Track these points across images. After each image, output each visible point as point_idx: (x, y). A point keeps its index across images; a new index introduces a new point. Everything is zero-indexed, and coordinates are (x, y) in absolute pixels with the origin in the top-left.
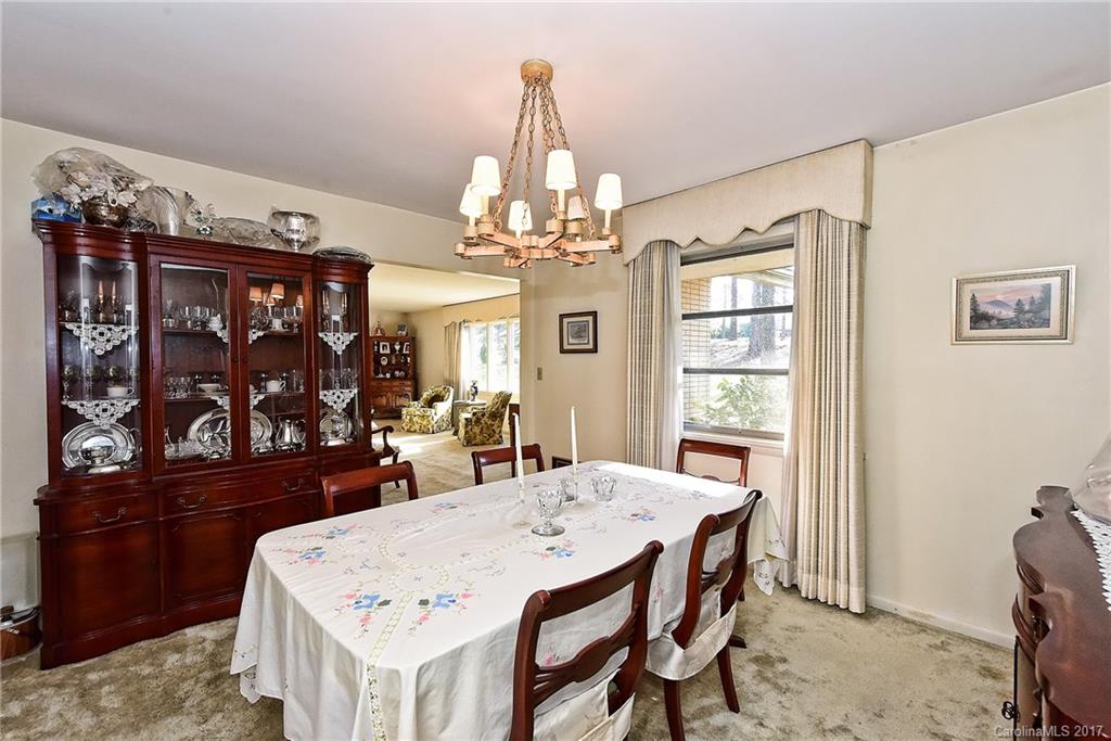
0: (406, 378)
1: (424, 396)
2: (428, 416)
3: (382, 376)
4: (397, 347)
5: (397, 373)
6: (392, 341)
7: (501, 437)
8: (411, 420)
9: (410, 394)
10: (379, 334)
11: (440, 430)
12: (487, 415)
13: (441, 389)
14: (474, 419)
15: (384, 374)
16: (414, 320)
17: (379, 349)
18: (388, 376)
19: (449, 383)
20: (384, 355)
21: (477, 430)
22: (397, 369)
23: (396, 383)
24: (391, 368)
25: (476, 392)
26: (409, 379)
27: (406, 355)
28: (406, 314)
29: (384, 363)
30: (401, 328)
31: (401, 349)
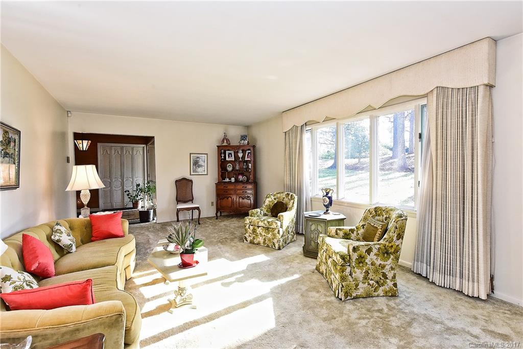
0: (247, 182)
1: (267, 202)
2: (274, 229)
3: (227, 180)
4: (240, 155)
5: (240, 178)
6: (236, 149)
7: (395, 285)
8: (254, 231)
9: (251, 196)
10: (225, 144)
11: (286, 243)
12: (375, 251)
13: (284, 195)
14: (355, 256)
15: (230, 179)
16: (255, 132)
17: (225, 157)
18: (233, 180)
19: (291, 189)
20: (230, 162)
21: (359, 274)
22: (239, 174)
23: (240, 186)
24: (236, 173)
25: (331, 203)
26: (251, 183)
27: (247, 162)
28: (248, 127)
29: (230, 169)
30: (243, 138)
31: (243, 157)
